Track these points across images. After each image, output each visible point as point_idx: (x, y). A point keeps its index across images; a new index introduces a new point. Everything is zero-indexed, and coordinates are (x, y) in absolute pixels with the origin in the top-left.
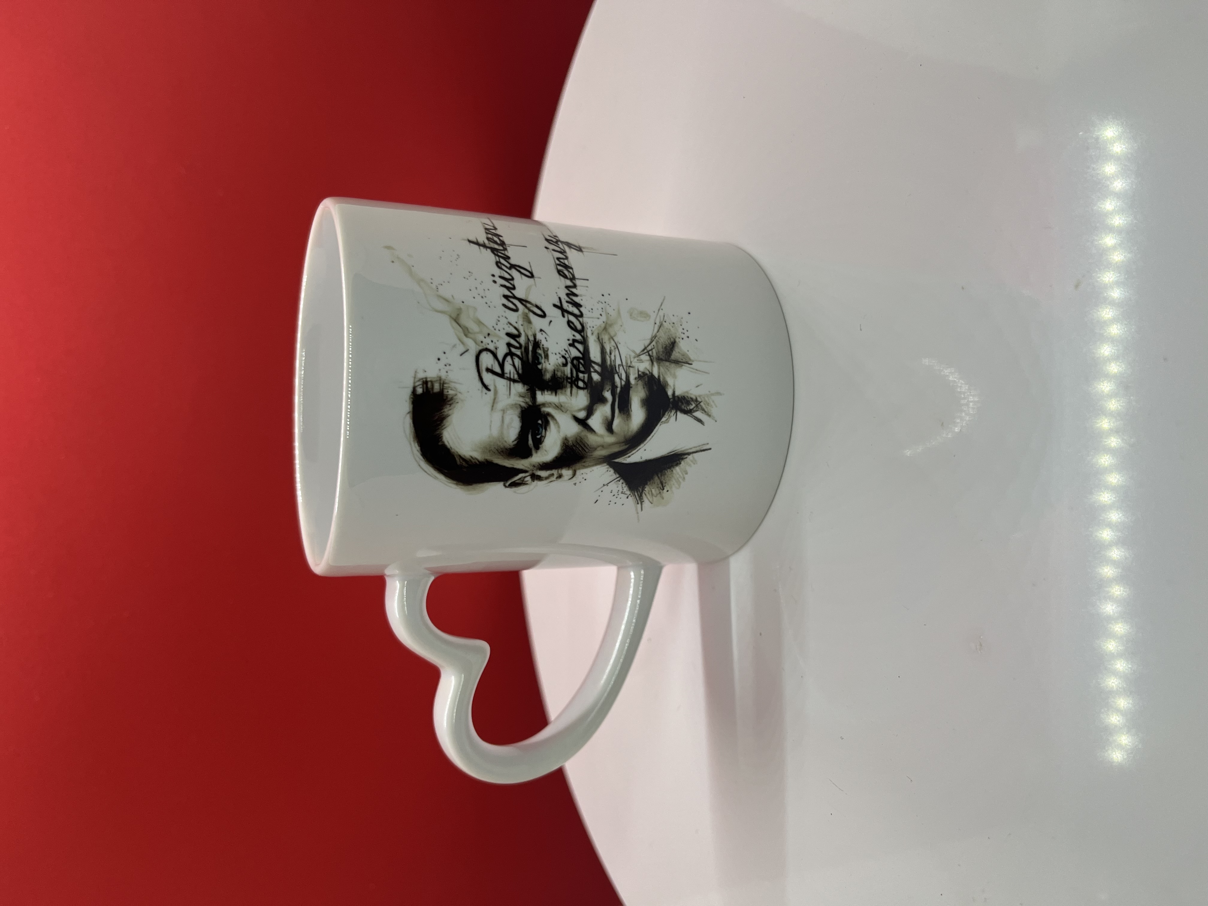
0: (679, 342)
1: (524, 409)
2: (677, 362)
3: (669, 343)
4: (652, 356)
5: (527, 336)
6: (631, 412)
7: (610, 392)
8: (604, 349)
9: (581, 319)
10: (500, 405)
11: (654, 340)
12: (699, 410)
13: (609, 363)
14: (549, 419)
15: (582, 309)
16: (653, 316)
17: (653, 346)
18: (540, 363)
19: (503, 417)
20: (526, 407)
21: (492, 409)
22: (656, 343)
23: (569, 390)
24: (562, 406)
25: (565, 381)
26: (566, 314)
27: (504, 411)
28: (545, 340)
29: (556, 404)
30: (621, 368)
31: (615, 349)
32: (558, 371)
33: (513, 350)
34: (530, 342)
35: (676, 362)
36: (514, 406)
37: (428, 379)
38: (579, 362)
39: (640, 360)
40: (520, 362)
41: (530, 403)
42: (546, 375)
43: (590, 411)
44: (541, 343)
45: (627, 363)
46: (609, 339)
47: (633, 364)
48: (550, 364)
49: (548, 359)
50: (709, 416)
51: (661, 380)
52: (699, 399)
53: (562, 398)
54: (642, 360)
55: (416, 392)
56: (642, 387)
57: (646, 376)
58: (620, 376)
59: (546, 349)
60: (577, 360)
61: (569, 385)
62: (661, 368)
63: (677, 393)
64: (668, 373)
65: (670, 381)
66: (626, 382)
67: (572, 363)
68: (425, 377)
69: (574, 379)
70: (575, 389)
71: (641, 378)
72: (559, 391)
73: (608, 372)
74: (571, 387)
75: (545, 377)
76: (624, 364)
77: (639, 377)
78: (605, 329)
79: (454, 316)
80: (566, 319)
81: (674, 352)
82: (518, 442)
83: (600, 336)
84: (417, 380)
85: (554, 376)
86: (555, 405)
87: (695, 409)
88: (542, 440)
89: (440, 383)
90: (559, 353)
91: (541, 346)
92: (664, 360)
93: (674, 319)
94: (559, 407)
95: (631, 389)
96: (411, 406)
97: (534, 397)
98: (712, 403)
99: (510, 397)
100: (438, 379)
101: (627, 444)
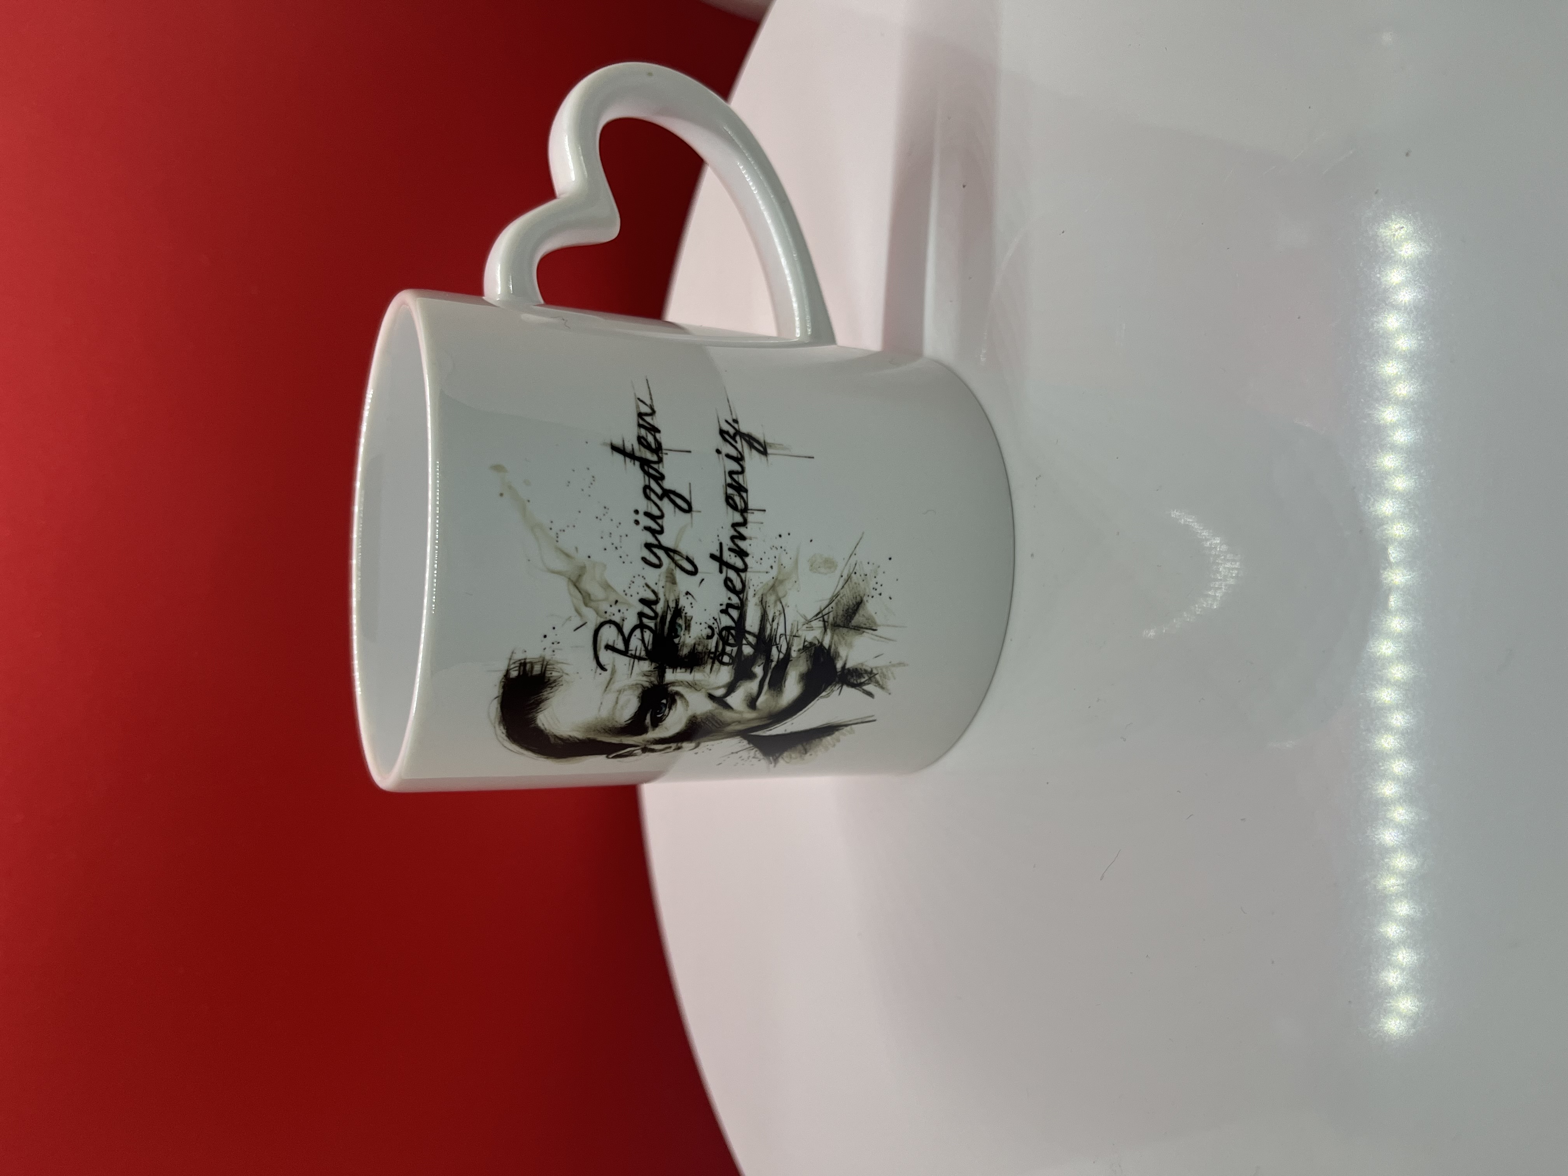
0: (867, 601)
1: (646, 689)
2: (858, 629)
3: (853, 603)
4: (827, 622)
5: (667, 602)
6: (783, 687)
7: (762, 667)
8: (766, 616)
9: (743, 575)
10: (616, 685)
11: (834, 600)
12: (872, 683)
13: (768, 632)
14: (677, 698)
15: (747, 560)
16: (841, 564)
17: (832, 608)
18: (677, 636)
19: (617, 698)
20: (650, 687)
21: (605, 690)
22: (837, 604)
23: (708, 667)
24: (696, 684)
25: (706, 657)
26: (724, 569)
27: (620, 692)
28: (690, 606)
29: (690, 683)
30: (783, 638)
31: (780, 614)
32: (699, 645)
33: (645, 621)
34: (670, 610)
35: (856, 628)
36: (633, 687)
37: (528, 661)
38: (730, 633)
39: (810, 628)
40: (652, 635)
41: (656, 683)
42: (683, 649)
43: (731, 688)
44: (684, 610)
45: (792, 632)
46: (775, 602)
47: (800, 633)
48: (690, 637)
49: (689, 631)
50: (882, 687)
51: (832, 650)
52: (875, 671)
53: (697, 676)
54: (812, 627)
55: (509, 676)
56: (805, 660)
57: (813, 648)
58: (779, 649)
59: (688, 618)
60: (726, 630)
61: (710, 661)
62: (836, 638)
63: (849, 665)
64: (843, 642)
65: (843, 652)
66: (785, 655)
67: (720, 634)
68: (524, 658)
69: (718, 653)
70: (717, 664)
71: (806, 650)
72: (696, 668)
73: (764, 643)
74: (713, 663)
75: (681, 653)
76: (788, 633)
77: (803, 649)
78: (773, 588)
79: (574, 579)
80: (723, 576)
81: (857, 616)
82: (631, 722)
83: (764, 597)
84: (512, 661)
85: (693, 650)
86: (687, 682)
87: (867, 682)
88: (664, 719)
89: (542, 665)
90: (706, 623)
91: (683, 615)
92: (841, 627)
93: (867, 569)
94: (692, 686)
95: (790, 663)
96: (501, 691)
97: (662, 675)
98: (890, 675)
99: (631, 677)
100: (541, 660)
101: (770, 719)
